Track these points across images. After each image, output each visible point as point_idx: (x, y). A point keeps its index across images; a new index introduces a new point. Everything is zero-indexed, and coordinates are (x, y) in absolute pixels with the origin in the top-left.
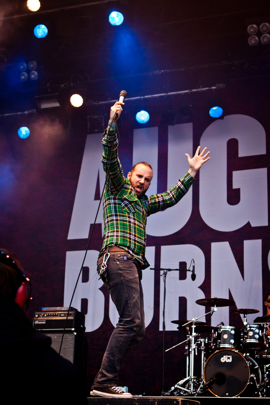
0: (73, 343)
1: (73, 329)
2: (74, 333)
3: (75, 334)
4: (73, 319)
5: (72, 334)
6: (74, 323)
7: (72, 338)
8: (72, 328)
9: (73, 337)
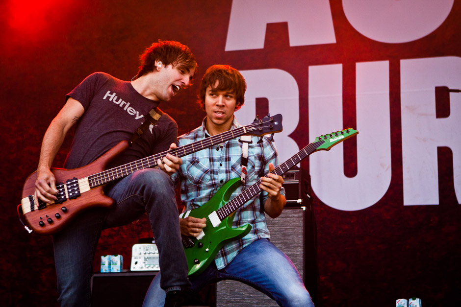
0: (302, 225)
1: (299, 201)
2: (302, 207)
3: (304, 208)
4: (298, 182)
5: (298, 210)
6: (300, 191)
7: (298, 217)
8: (297, 199)
9: (301, 215)
